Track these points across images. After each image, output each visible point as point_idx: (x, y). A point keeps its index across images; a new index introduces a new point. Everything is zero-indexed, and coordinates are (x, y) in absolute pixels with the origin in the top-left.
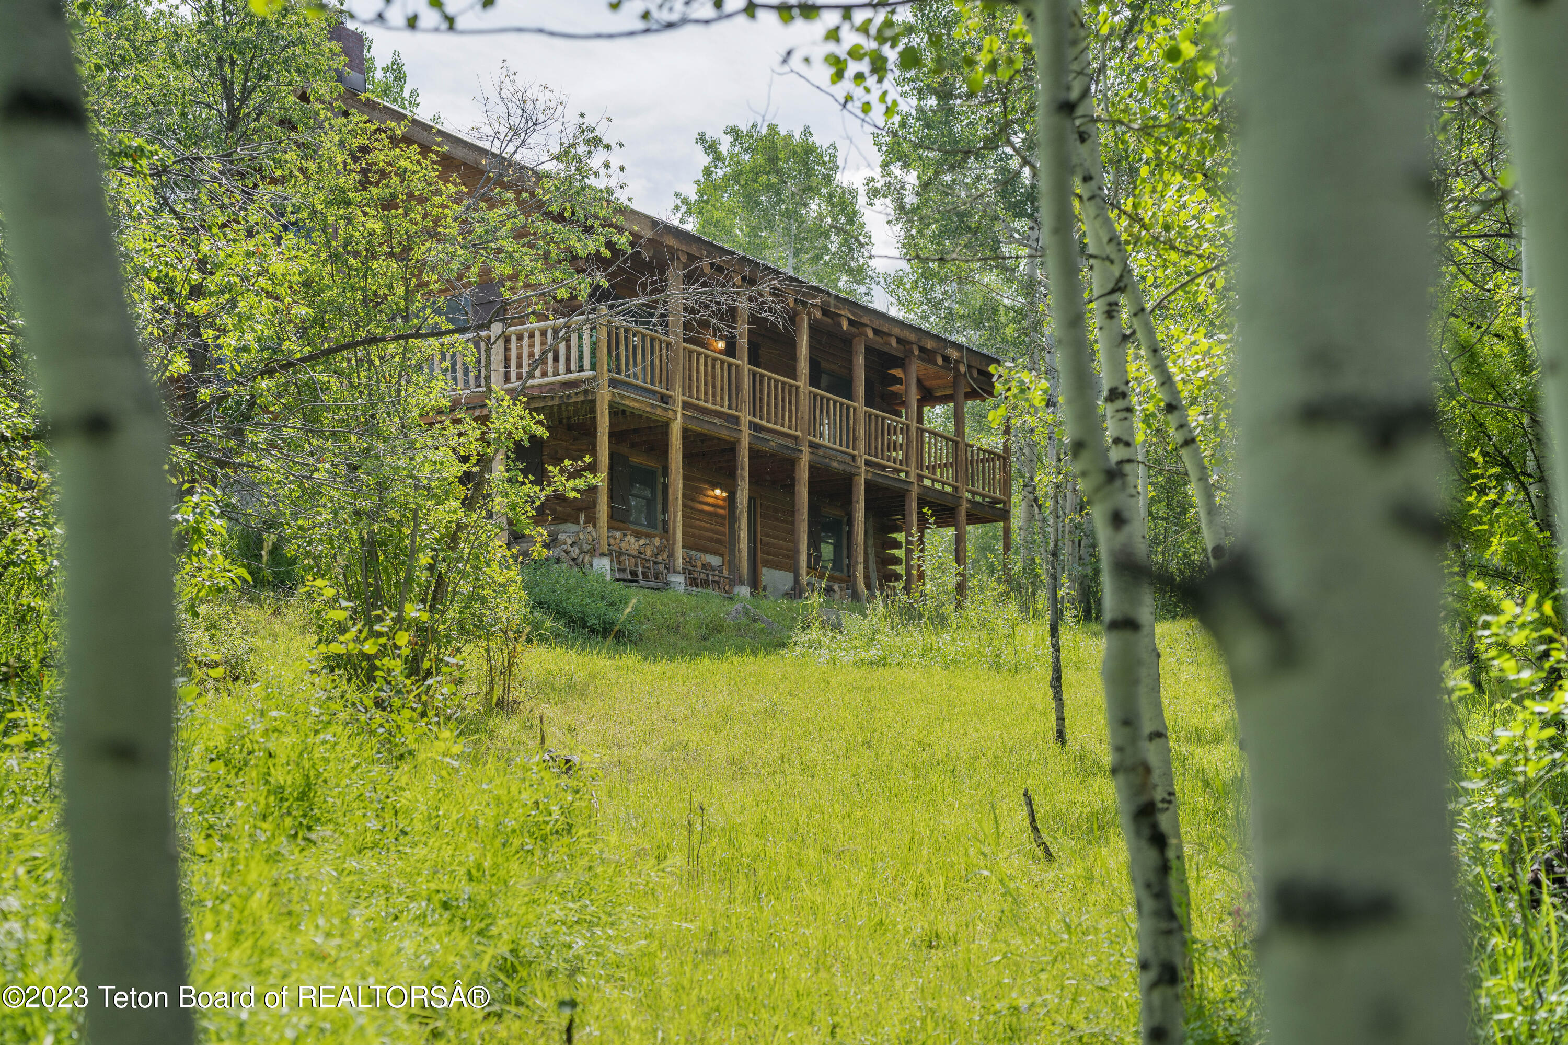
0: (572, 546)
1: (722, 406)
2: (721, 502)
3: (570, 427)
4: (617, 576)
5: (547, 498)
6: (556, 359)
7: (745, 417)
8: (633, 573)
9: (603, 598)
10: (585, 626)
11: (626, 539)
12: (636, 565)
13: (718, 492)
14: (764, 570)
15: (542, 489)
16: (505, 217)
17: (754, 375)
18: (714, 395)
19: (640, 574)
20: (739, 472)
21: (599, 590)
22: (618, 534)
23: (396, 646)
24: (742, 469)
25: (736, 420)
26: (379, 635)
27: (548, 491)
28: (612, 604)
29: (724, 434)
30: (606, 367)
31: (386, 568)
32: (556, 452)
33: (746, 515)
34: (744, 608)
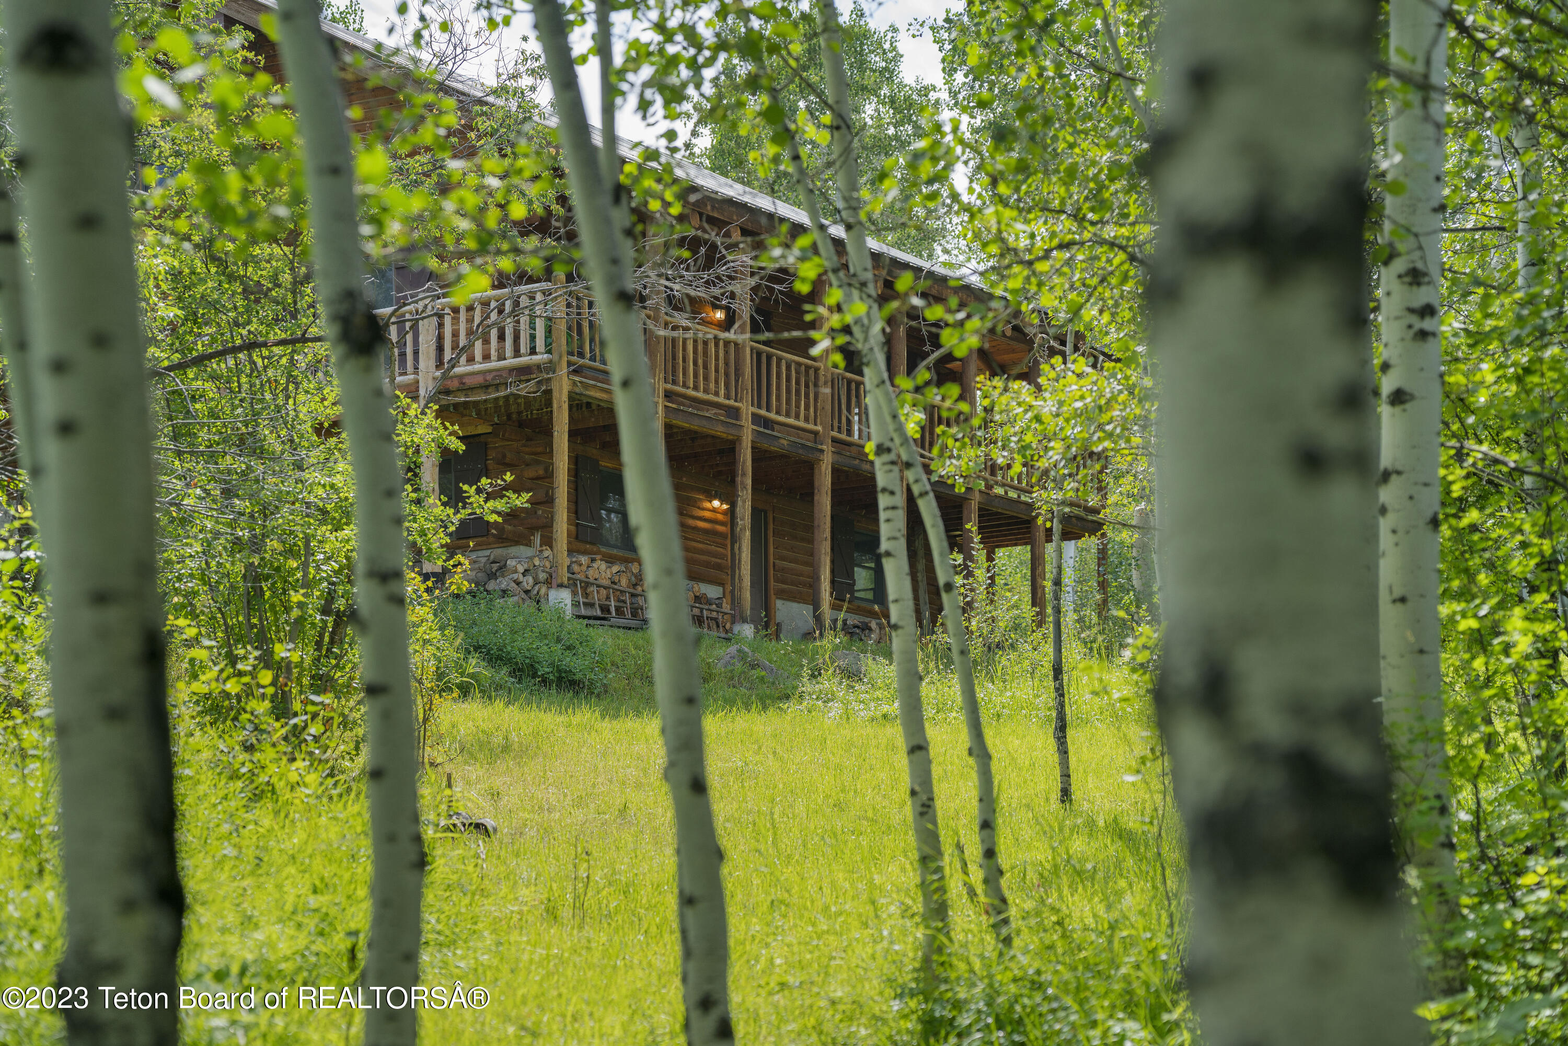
0: (524, 574)
1: (717, 394)
2: (720, 517)
3: (521, 424)
4: (583, 612)
5: (462, 522)
6: (501, 337)
7: (747, 409)
8: (605, 609)
9: (559, 640)
10: (534, 675)
11: (595, 565)
12: (608, 598)
13: (716, 503)
14: (779, 604)
15: (457, 512)
16: (430, 167)
17: (759, 354)
18: (706, 378)
19: (613, 610)
20: (739, 479)
21: (554, 630)
22: (584, 559)
23: (260, 686)
24: (744, 474)
25: (734, 413)
26: (241, 674)
27: (464, 514)
28: (569, 648)
29: (719, 430)
30: (564, 348)
31: (273, 607)
32: (504, 456)
33: (748, 533)
34: (739, 651)
